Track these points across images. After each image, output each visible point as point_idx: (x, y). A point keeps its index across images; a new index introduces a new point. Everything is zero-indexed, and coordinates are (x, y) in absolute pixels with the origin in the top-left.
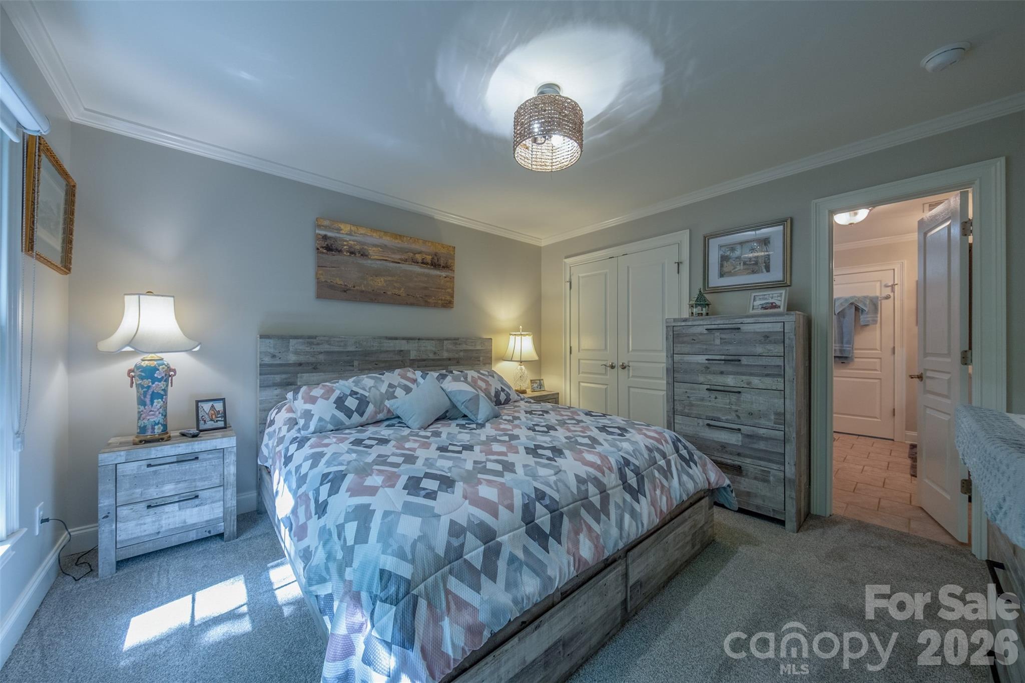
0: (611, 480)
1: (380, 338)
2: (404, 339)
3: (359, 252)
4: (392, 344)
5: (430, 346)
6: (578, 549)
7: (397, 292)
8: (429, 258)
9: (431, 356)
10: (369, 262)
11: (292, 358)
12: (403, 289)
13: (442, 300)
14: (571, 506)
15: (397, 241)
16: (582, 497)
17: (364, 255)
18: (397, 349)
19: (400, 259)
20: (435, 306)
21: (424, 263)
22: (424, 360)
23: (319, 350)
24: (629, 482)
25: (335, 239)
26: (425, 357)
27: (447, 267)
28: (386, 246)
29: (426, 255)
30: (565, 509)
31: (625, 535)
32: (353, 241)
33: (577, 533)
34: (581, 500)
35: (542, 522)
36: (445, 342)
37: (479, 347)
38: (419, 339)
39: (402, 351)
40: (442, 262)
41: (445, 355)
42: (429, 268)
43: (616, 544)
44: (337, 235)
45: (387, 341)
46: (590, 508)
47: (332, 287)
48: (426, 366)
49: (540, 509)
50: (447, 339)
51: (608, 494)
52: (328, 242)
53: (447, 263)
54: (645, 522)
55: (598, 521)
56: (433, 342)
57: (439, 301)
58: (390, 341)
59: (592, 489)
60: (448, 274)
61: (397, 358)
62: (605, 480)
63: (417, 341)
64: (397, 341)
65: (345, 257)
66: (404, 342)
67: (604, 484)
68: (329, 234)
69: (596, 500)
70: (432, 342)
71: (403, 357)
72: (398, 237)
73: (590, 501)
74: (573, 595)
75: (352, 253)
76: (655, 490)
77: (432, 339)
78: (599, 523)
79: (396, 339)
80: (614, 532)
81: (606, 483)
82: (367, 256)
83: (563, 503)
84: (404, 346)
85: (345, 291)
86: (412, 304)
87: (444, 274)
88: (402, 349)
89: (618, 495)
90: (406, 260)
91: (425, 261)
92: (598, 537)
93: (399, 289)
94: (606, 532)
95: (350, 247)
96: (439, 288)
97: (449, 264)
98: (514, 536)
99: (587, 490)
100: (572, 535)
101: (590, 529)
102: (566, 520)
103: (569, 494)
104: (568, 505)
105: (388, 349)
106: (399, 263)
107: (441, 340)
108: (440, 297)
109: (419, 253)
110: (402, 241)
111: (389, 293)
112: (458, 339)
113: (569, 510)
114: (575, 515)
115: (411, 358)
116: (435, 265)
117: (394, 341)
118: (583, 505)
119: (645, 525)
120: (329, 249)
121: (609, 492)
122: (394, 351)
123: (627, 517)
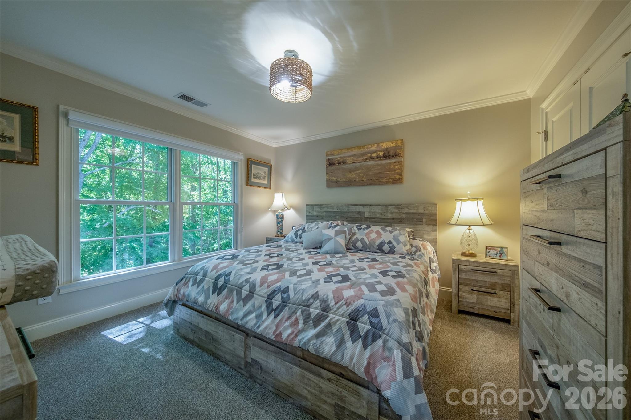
0: (263, 291)
1: (348, 205)
2: (361, 205)
3: (342, 162)
4: (354, 208)
5: (378, 210)
6: (222, 304)
7: (361, 178)
8: (381, 154)
9: (379, 216)
10: (347, 165)
11: (315, 214)
12: (365, 176)
13: (392, 179)
14: (232, 286)
15: (361, 150)
16: (240, 287)
17: (344, 163)
18: (358, 211)
19: (363, 160)
20: (387, 183)
21: (378, 157)
22: (374, 218)
23: (323, 210)
24: (273, 301)
25: (332, 159)
26: (374, 216)
27: (395, 155)
28: (355, 155)
29: (379, 152)
30: (229, 285)
31: (245, 320)
32: (339, 157)
33: (226, 298)
34: (239, 288)
35: (219, 283)
36: (390, 207)
37: (421, 211)
38: (370, 205)
39: (360, 212)
40: (391, 153)
41: (390, 216)
42: (382, 160)
43: (237, 319)
44: (333, 157)
45: (352, 206)
46: (239, 293)
47: (332, 181)
48: (375, 222)
49: (222, 279)
50: (391, 205)
51: (253, 296)
52: (330, 161)
53: (395, 153)
54: (262, 327)
55: (238, 302)
56: (381, 207)
57: (390, 180)
58: (353, 206)
59: (247, 287)
60: (397, 160)
61: (357, 216)
62: (258, 289)
63: (369, 206)
64: (357, 207)
65: (336, 166)
66: (361, 207)
67: (256, 290)
68: (330, 158)
69: (245, 293)
70: (379, 207)
71: (361, 215)
72: (361, 148)
73: (242, 291)
74: (218, 322)
75: (339, 163)
76: (287, 320)
77: (379, 205)
78: (237, 304)
79: (357, 205)
80: (241, 314)
81: (257, 290)
82: (346, 163)
83: (231, 283)
84: (361, 209)
85: (337, 183)
86: (371, 184)
87: (393, 161)
88: (360, 211)
89: (259, 301)
90: (366, 159)
91: (379, 156)
92: (232, 308)
93: (363, 177)
94: (237, 310)
95: (338, 161)
96: (389, 171)
97: (397, 153)
98: (210, 280)
99: (244, 286)
100: (224, 297)
101: (232, 302)
102: (226, 290)
103: (236, 282)
104: (232, 285)
105: (352, 211)
106: (362, 162)
107: (386, 206)
108: (391, 177)
109: (374, 153)
110: (364, 149)
111: (357, 180)
112: (400, 205)
113: (230, 287)
114: (231, 291)
115: (366, 216)
116: (386, 156)
117: (356, 206)
118: (237, 290)
119: (260, 329)
120: (330, 164)
121: (255, 295)
122: (355, 212)
123: (254, 315)
